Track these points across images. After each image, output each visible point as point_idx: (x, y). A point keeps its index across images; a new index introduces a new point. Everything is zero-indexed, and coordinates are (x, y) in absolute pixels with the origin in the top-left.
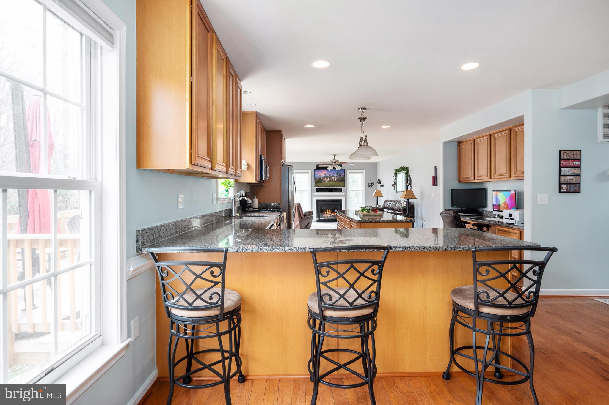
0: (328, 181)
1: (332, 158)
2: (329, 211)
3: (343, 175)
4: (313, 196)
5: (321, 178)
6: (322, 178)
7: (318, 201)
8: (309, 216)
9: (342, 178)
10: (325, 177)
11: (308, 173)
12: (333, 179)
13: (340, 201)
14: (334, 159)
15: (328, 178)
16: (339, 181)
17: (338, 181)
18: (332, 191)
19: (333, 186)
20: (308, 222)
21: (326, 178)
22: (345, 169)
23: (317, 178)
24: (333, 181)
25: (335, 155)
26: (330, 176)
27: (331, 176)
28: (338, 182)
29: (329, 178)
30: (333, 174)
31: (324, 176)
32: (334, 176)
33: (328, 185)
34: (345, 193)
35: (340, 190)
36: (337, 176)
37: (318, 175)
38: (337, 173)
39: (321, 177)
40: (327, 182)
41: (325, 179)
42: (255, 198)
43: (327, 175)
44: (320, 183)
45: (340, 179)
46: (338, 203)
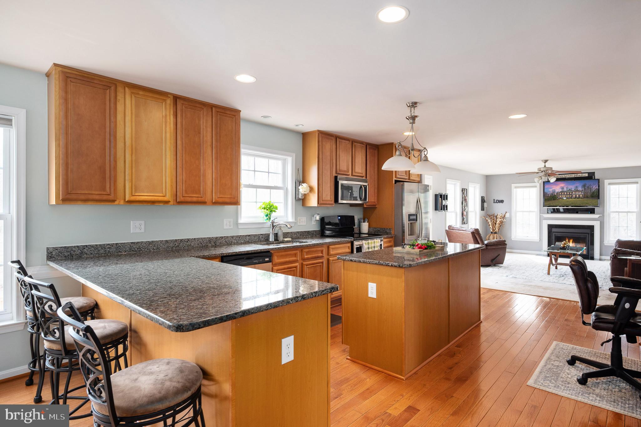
0: (567, 198)
1: (542, 165)
2: (571, 241)
3: (595, 187)
4: (541, 219)
5: (555, 194)
6: (557, 193)
7: (550, 227)
8: (498, 246)
9: (594, 192)
10: (561, 192)
11: (536, 187)
12: (576, 195)
13: (591, 228)
14: (545, 166)
15: (567, 193)
16: (587, 197)
17: (585, 197)
18: (577, 213)
19: (576, 205)
20: (496, 255)
21: (564, 193)
22: (599, 180)
23: (548, 193)
24: (576, 197)
25: (546, 161)
26: (571, 190)
27: (573, 190)
28: (586, 199)
29: (569, 193)
30: (577, 187)
31: (560, 190)
32: (577, 191)
33: (567, 203)
34: (599, 215)
35: (592, 211)
36: (582, 190)
37: (551, 190)
38: (584, 186)
39: (554, 192)
40: (565, 198)
41: (562, 195)
42: (367, 222)
43: (565, 189)
44: (553, 201)
45: (589, 194)
46: (588, 231)
